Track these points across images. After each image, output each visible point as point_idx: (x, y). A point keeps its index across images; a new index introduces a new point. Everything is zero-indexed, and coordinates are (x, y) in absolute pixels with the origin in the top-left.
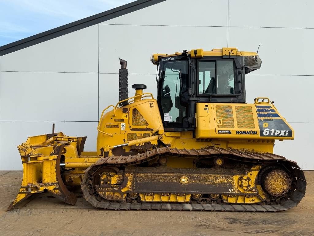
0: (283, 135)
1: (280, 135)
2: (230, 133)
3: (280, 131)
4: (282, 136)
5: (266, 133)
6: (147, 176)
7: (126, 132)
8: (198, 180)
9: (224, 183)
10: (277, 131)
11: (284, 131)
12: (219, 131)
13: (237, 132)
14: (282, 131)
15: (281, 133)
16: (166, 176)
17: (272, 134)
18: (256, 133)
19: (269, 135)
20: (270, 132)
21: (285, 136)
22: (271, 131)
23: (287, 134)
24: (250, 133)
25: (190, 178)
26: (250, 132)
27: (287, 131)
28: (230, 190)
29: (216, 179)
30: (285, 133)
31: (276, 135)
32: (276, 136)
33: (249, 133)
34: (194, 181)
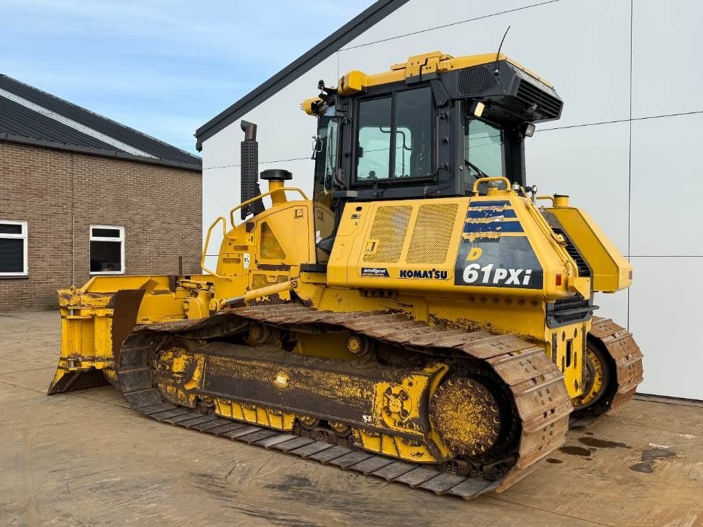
0: (517, 282)
1: (508, 282)
2: (386, 274)
3: (508, 272)
4: (512, 285)
5: (470, 276)
6: (225, 362)
7: (250, 271)
8: (307, 384)
9: (355, 398)
10: (498, 271)
11: (520, 271)
12: (363, 269)
13: (403, 274)
14: (512, 271)
15: (509, 275)
16: (253, 367)
17: (486, 280)
18: (444, 275)
19: (478, 283)
20: (481, 274)
21: (521, 286)
22: (483, 270)
23: (526, 281)
24: (431, 277)
25: (294, 377)
26: (430, 272)
27: (529, 272)
28: (364, 417)
29: (340, 386)
30: (521, 277)
31: (496, 281)
32: (495, 285)
33: (429, 275)
34: (298, 385)
